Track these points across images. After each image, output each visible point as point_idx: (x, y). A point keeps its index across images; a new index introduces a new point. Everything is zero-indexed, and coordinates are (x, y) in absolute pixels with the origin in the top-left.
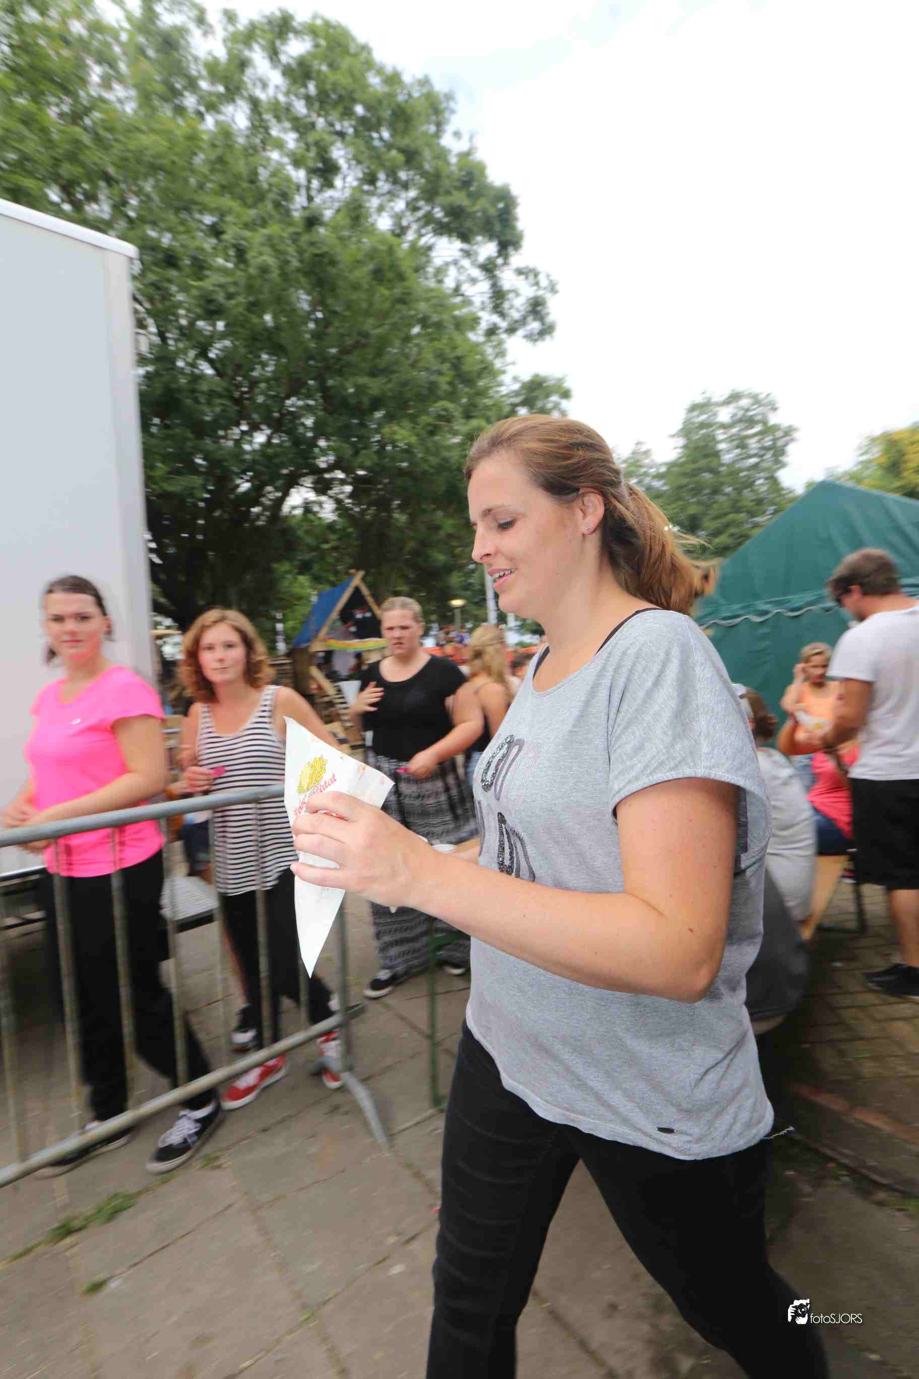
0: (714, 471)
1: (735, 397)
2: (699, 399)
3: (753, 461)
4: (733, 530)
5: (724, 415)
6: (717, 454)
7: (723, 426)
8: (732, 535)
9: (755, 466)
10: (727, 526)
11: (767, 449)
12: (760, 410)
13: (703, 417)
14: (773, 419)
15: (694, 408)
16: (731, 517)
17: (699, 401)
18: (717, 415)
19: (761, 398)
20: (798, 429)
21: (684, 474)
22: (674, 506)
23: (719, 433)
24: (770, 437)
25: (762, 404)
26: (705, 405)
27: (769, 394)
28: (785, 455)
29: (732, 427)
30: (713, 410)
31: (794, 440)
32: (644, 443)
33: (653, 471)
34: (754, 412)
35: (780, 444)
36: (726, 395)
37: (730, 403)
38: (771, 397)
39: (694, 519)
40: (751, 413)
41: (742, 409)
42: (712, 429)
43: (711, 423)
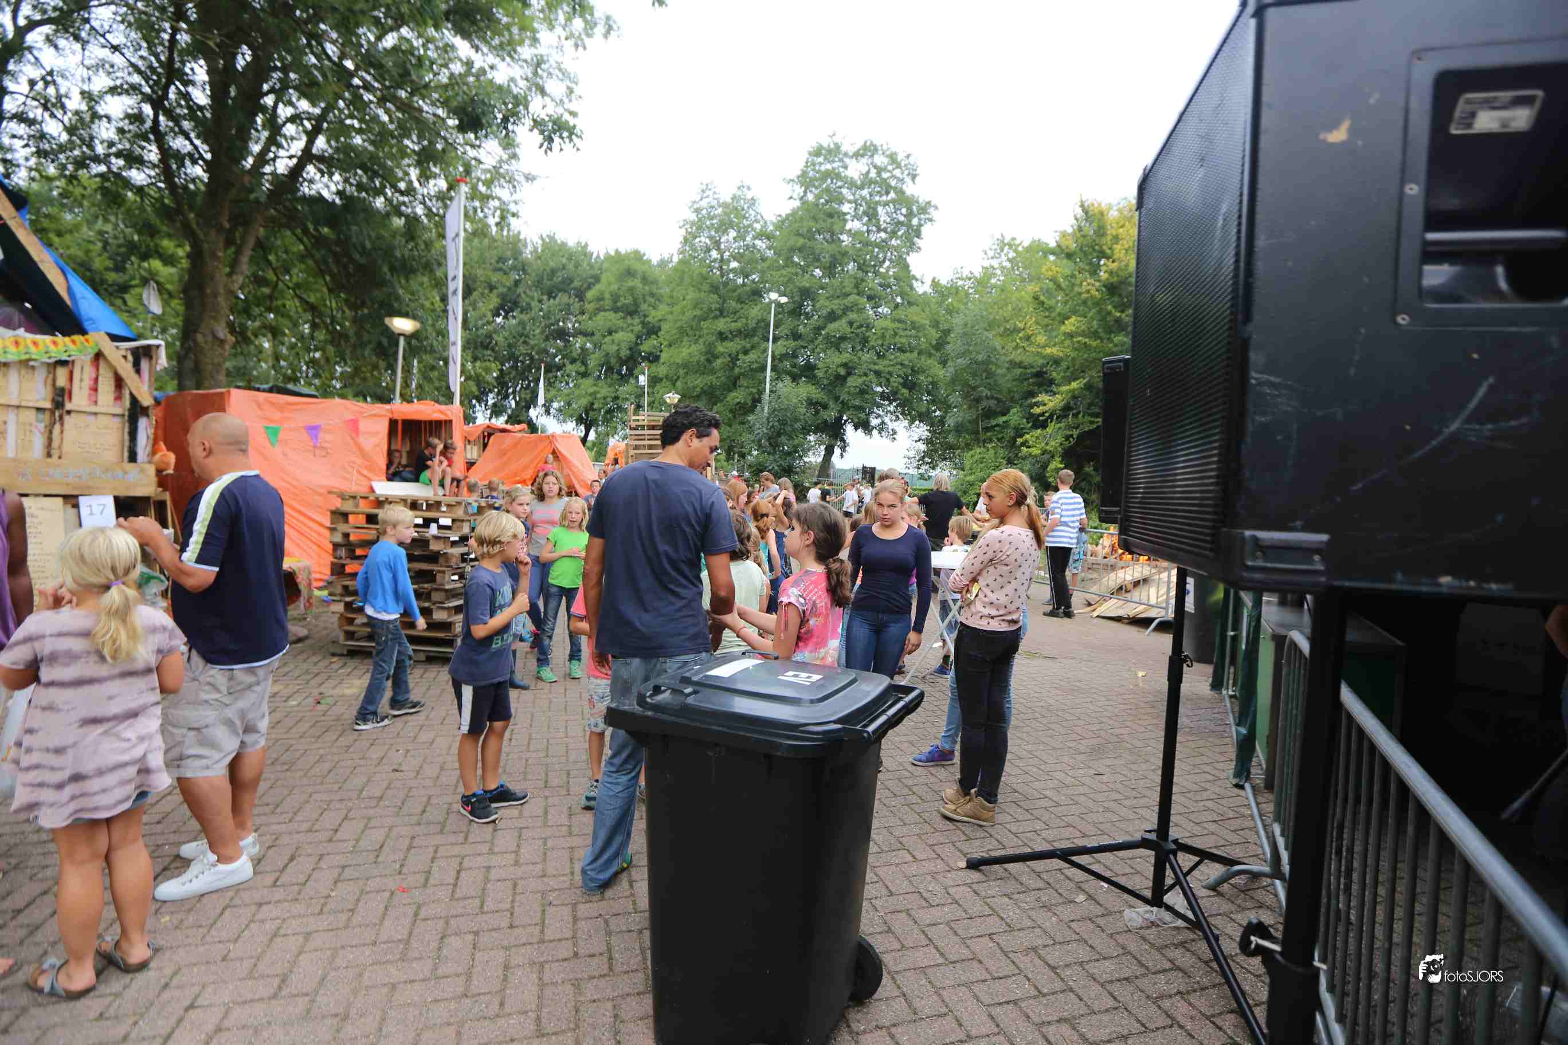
0: (834, 239)
1: (868, 150)
2: (826, 142)
3: (883, 235)
4: (853, 316)
5: (855, 170)
6: (842, 216)
7: (852, 184)
8: (851, 324)
9: (883, 245)
10: (846, 310)
11: (900, 223)
12: (897, 172)
13: (829, 167)
14: (910, 189)
15: (817, 152)
16: (853, 298)
17: (825, 145)
18: (846, 167)
19: (899, 159)
20: (936, 208)
21: (799, 235)
22: (784, 272)
23: (844, 191)
24: (904, 211)
25: (899, 166)
26: (833, 152)
27: (908, 156)
28: (918, 237)
29: (862, 187)
30: (841, 160)
31: (931, 220)
32: (749, 188)
33: (758, 226)
34: (888, 174)
35: (915, 221)
36: (859, 144)
37: (862, 156)
38: (911, 160)
39: (806, 294)
40: (885, 175)
41: (875, 167)
42: (839, 184)
43: (838, 176)
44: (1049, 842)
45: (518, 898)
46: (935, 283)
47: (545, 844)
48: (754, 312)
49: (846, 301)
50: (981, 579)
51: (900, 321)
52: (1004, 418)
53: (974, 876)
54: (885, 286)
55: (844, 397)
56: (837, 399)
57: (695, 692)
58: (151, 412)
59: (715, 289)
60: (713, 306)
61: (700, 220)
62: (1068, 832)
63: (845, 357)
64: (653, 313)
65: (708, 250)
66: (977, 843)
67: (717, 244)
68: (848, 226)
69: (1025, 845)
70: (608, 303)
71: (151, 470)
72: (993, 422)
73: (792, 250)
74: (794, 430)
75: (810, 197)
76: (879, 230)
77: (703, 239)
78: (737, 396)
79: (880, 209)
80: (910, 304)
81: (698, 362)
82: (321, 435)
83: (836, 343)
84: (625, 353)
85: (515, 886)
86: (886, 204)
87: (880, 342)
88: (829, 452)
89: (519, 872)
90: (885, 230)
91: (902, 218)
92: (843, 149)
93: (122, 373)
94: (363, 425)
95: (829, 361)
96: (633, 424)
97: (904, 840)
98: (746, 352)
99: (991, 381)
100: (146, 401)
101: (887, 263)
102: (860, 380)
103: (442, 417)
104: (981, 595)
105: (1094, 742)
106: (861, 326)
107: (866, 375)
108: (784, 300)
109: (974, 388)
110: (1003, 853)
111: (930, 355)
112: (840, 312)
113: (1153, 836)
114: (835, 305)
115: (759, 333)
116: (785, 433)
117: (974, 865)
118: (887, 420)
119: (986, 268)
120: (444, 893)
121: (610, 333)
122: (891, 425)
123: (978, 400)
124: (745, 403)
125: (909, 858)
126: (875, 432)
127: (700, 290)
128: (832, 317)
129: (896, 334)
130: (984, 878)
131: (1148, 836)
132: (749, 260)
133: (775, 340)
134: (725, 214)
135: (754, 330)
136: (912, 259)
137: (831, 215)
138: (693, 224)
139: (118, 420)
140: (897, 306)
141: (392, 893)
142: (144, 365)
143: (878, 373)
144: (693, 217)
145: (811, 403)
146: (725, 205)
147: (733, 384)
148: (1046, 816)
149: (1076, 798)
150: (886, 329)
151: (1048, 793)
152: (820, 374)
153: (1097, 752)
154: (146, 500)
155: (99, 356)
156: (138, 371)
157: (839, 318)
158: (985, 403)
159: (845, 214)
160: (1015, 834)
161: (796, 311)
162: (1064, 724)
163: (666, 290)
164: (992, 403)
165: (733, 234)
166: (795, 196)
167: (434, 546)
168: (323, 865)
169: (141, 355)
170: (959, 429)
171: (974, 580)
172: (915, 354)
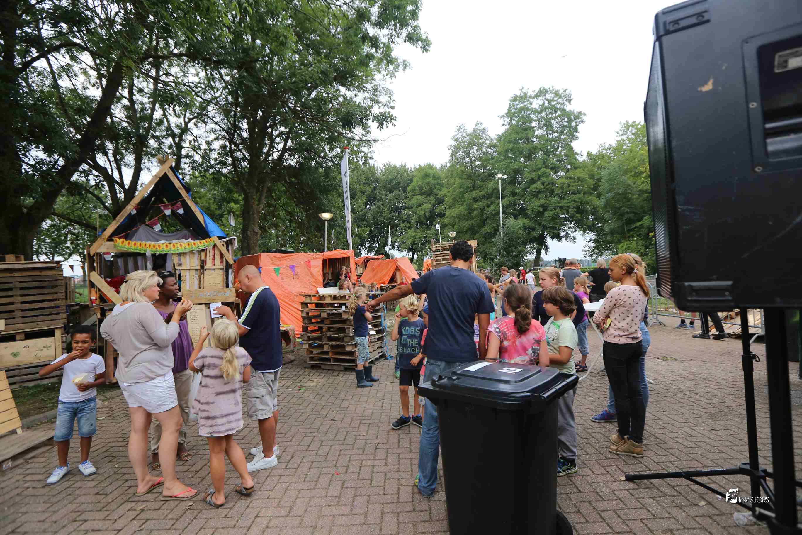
0: (528, 141)
1: (542, 92)
2: (519, 93)
3: (556, 134)
4: (544, 179)
5: (536, 104)
6: (532, 129)
7: (536, 112)
8: (543, 184)
9: (557, 140)
10: (539, 177)
11: (564, 126)
12: (560, 100)
13: (522, 105)
14: (568, 108)
15: (515, 99)
16: (543, 170)
17: (518, 95)
18: (531, 104)
19: (560, 93)
20: (585, 114)
21: (509, 142)
22: (504, 163)
23: (532, 116)
24: (566, 120)
25: (560, 97)
26: (523, 97)
27: (565, 91)
28: (576, 131)
29: (541, 112)
30: (528, 101)
31: (582, 121)
32: (481, 124)
33: (488, 142)
34: (555, 102)
35: (573, 124)
36: (537, 90)
37: (539, 96)
38: (567, 92)
39: (517, 172)
40: (553, 103)
41: (547, 100)
42: (528, 113)
43: (528, 109)
44: (680, 469)
45: (387, 481)
46: (589, 154)
47: (399, 456)
48: (491, 185)
49: (539, 173)
50: (611, 315)
51: (571, 178)
52: (640, 223)
53: (631, 485)
54: (560, 161)
55: (543, 223)
56: (540, 224)
57: (458, 379)
58: (233, 266)
59: (469, 176)
60: (470, 185)
61: (458, 144)
62: (692, 464)
63: (542, 201)
64: (440, 193)
65: (464, 158)
66: (632, 467)
67: (468, 154)
68: (536, 134)
69: (664, 469)
70: (417, 192)
71: (234, 290)
72: (633, 226)
73: (507, 151)
74: (518, 243)
75: (514, 122)
76: (553, 132)
77: (461, 153)
78: (486, 229)
79: (553, 121)
80: (576, 168)
81: (464, 214)
82: (296, 270)
83: (536, 195)
84: (428, 214)
85: (385, 475)
86: (556, 118)
87: (561, 191)
88: (539, 253)
89: (387, 468)
90: (557, 132)
91: (566, 124)
92: (529, 94)
93: (223, 252)
94: (313, 263)
95: (534, 204)
96: (434, 249)
97: (587, 463)
98: (488, 206)
99: (629, 203)
100: (231, 262)
101: (560, 148)
102: (551, 213)
103: (345, 256)
104: (612, 325)
105: (712, 410)
106: (549, 184)
107: (555, 209)
108: (505, 177)
109: (619, 208)
110: (649, 473)
111: (591, 194)
112: (536, 178)
113: (748, 467)
114: (534, 175)
115: (494, 196)
116: (513, 246)
117: (630, 479)
118: (569, 232)
119: (620, 141)
120: (354, 477)
121: (420, 206)
122: (572, 235)
123: (622, 215)
124: (491, 232)
125: (591, 473)
126: (563, 239)
127: (462, 178)
128: (532, 181)
129: (569, 185)
130: (636, 487)
131: (744, 466)
132: (485, 159)
133: (503, 198)
134: (470, 139)
135: (492, 194)
136: (575, 145)
137: (526, 130)
138: (455, 147)
139: (221, 271)
140: (568, 170)
141: (333, 475)
142: (230, 247)
143: (561, 208)
144: (455, 143)
145: (525, 228)
146: (470, 134)
147: (483, 223)
148: (678, 453)
149: (698, 444)
150: (564, 184)
151: (680, 440)
152: (529, 212)
153: (714, 416)
154: (232, 303)
155: (215, 246)
156: (228, 250)
157: (537, 181)
158: (626, 216)
159: (534, 127)
160: (657, 463)
161: (513, 181)
162: (690, 399)
163: (445, 182)
164: (631, 215)
165: (475, 148)
166: (506, 123)
167: (344, 316)
168: (304, 460)
169: (229, 243)
170: (612, 232)
171: (608, 317)
172: (582, 195)
